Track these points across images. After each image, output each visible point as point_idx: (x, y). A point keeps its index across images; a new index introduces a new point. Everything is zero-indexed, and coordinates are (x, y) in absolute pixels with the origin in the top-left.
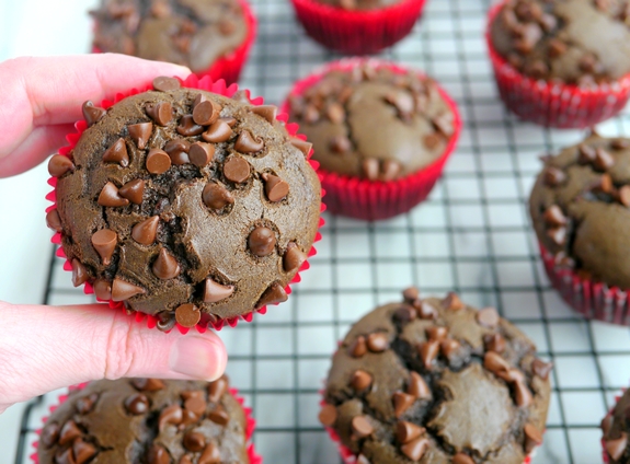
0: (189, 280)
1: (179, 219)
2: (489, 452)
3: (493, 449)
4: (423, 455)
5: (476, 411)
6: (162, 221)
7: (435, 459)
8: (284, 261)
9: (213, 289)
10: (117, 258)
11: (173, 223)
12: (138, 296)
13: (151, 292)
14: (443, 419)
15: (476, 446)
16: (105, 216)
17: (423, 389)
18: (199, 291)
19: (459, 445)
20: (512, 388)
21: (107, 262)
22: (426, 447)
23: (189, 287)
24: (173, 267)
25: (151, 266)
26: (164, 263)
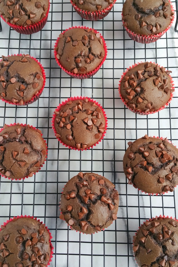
0: (27, 15)
1: (22, 4)
5: (99, 215)
6: (19, 5)
7: (90, 229)
8: (43, 9)
9: (32, 16)
10: (13, 14)
11: (21, 5)
12: (19, 20)
13: (21, 19)
14: (91, 219)
16: (9, 7)
17: (85, 211)
18: (29, 17)
19: (96, 225)
20: (108, 205)
21: (11, 15)
23: (27, 16)
24: (23, 13)
25: (19, 14)
26: (21, 12)
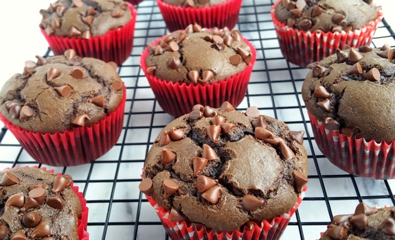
2: (270, 191)
3: (272, 189)
4: (219, 199)
7: (228, 201)
15: (258, 187)
19: (245, 188)
22: (221, 193)
